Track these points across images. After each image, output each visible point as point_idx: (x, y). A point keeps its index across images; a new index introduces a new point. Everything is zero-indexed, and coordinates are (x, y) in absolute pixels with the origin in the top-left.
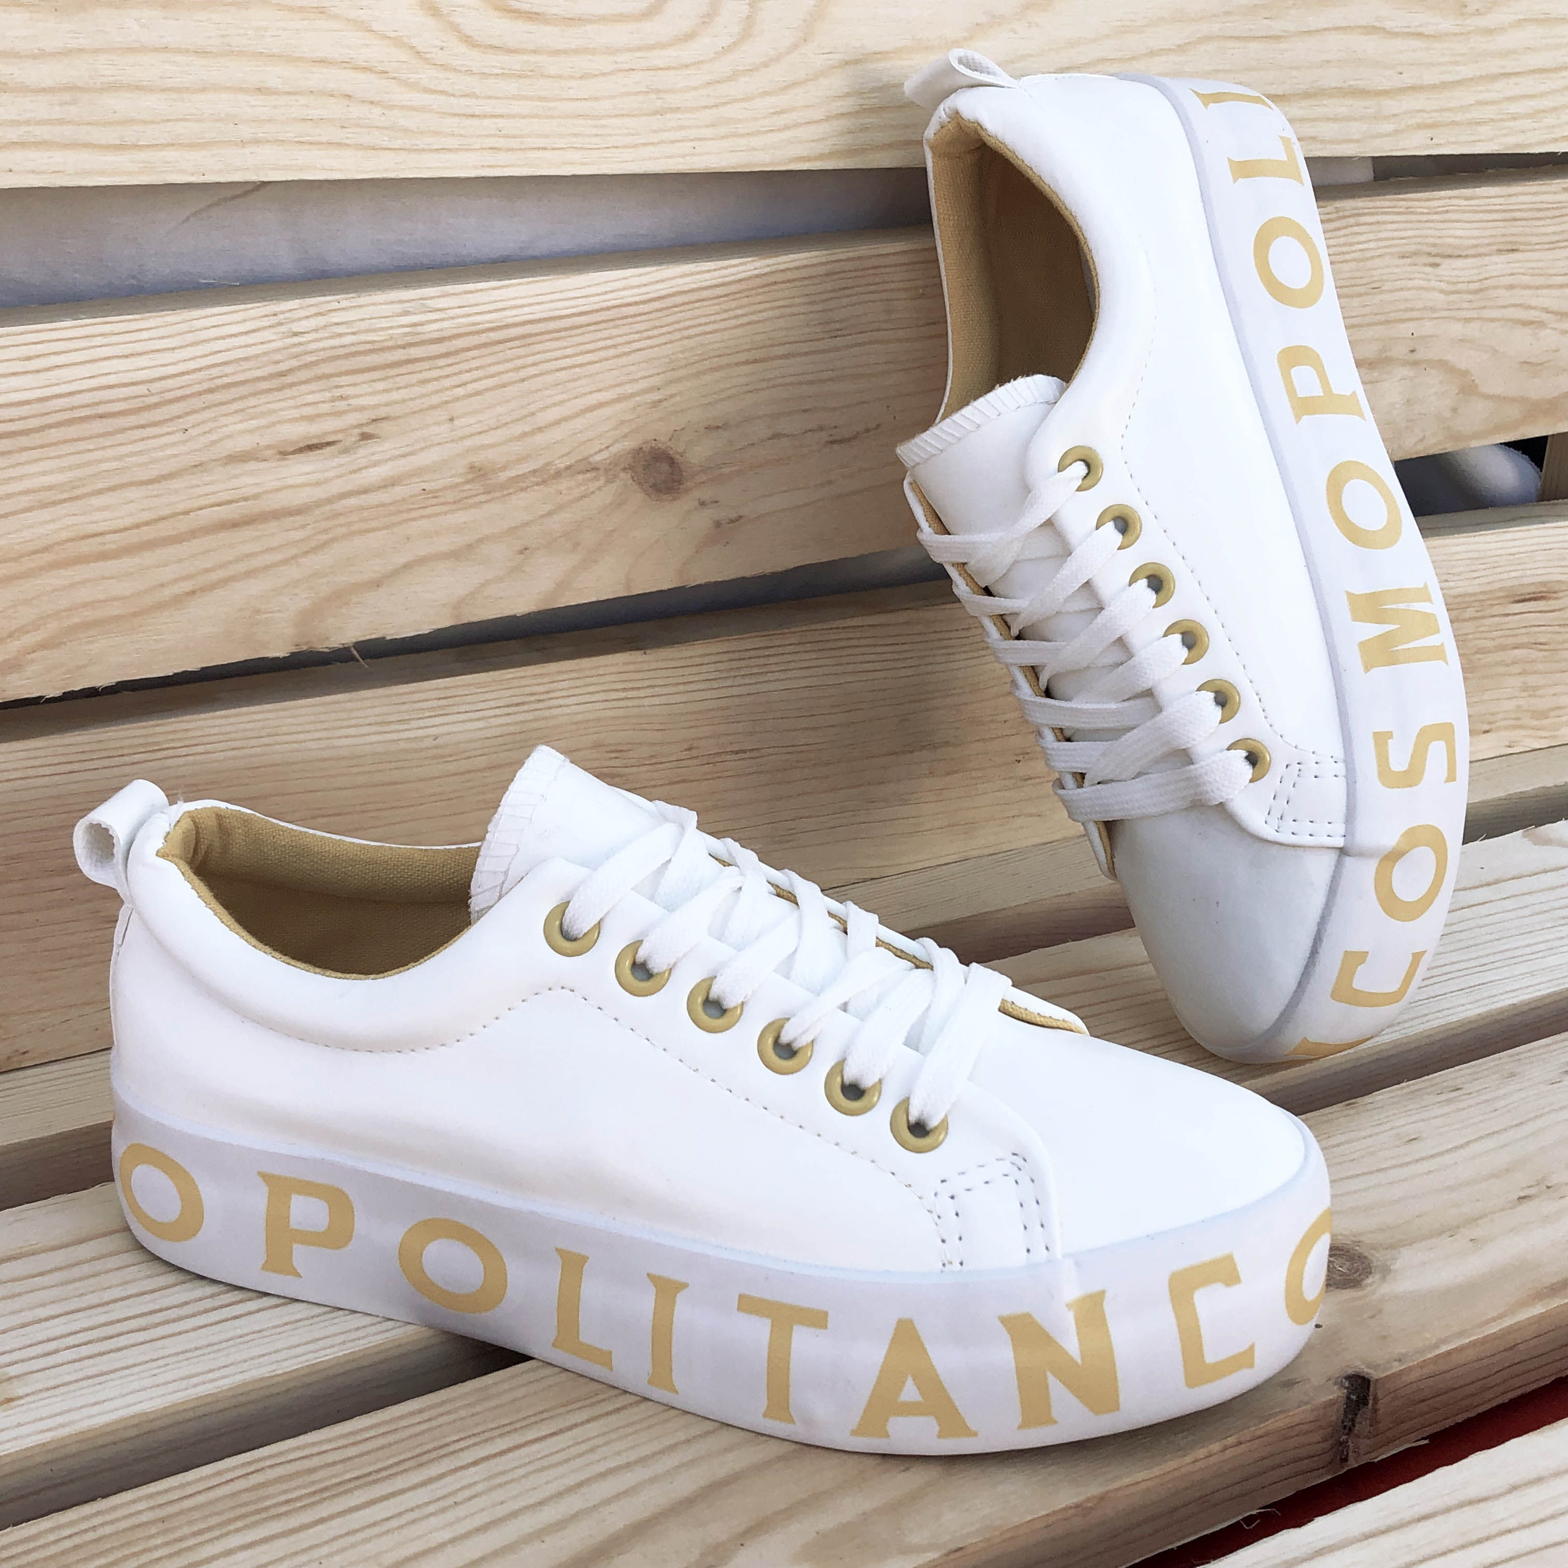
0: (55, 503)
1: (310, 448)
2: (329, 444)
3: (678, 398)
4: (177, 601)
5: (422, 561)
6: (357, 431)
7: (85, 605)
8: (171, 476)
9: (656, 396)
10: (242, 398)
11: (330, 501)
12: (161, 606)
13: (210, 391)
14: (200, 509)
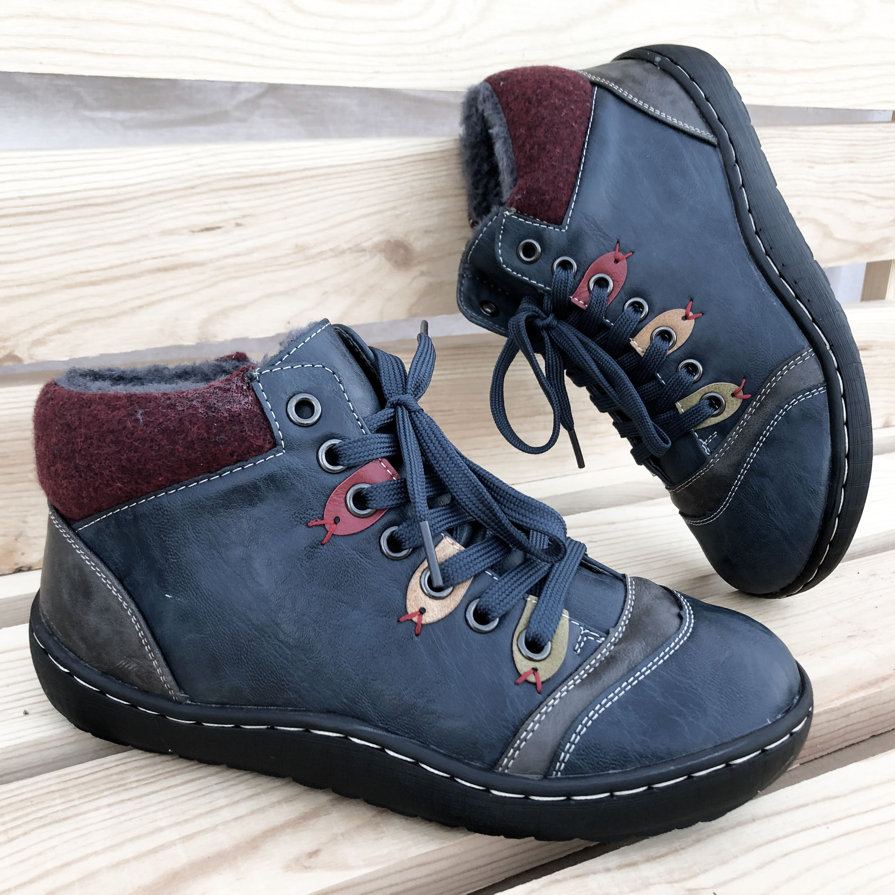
0: (65, 252)
1: (208, 229)
2: (219, 228)
3: (409, 214)
4: (133, 310)
5: (269, 296)
6: (234, 222)
7: (82, 310)
8: (129, 241)
9: (398, 212)
10: (171, 199)
11: (218, 259)
12: (124, 313)
13: (152, 194)
14: (146, 260)
